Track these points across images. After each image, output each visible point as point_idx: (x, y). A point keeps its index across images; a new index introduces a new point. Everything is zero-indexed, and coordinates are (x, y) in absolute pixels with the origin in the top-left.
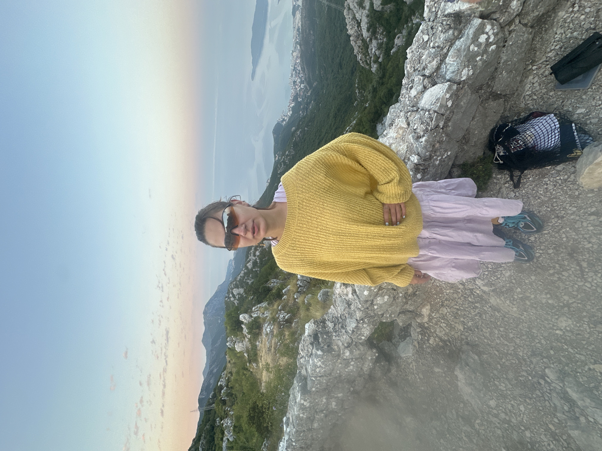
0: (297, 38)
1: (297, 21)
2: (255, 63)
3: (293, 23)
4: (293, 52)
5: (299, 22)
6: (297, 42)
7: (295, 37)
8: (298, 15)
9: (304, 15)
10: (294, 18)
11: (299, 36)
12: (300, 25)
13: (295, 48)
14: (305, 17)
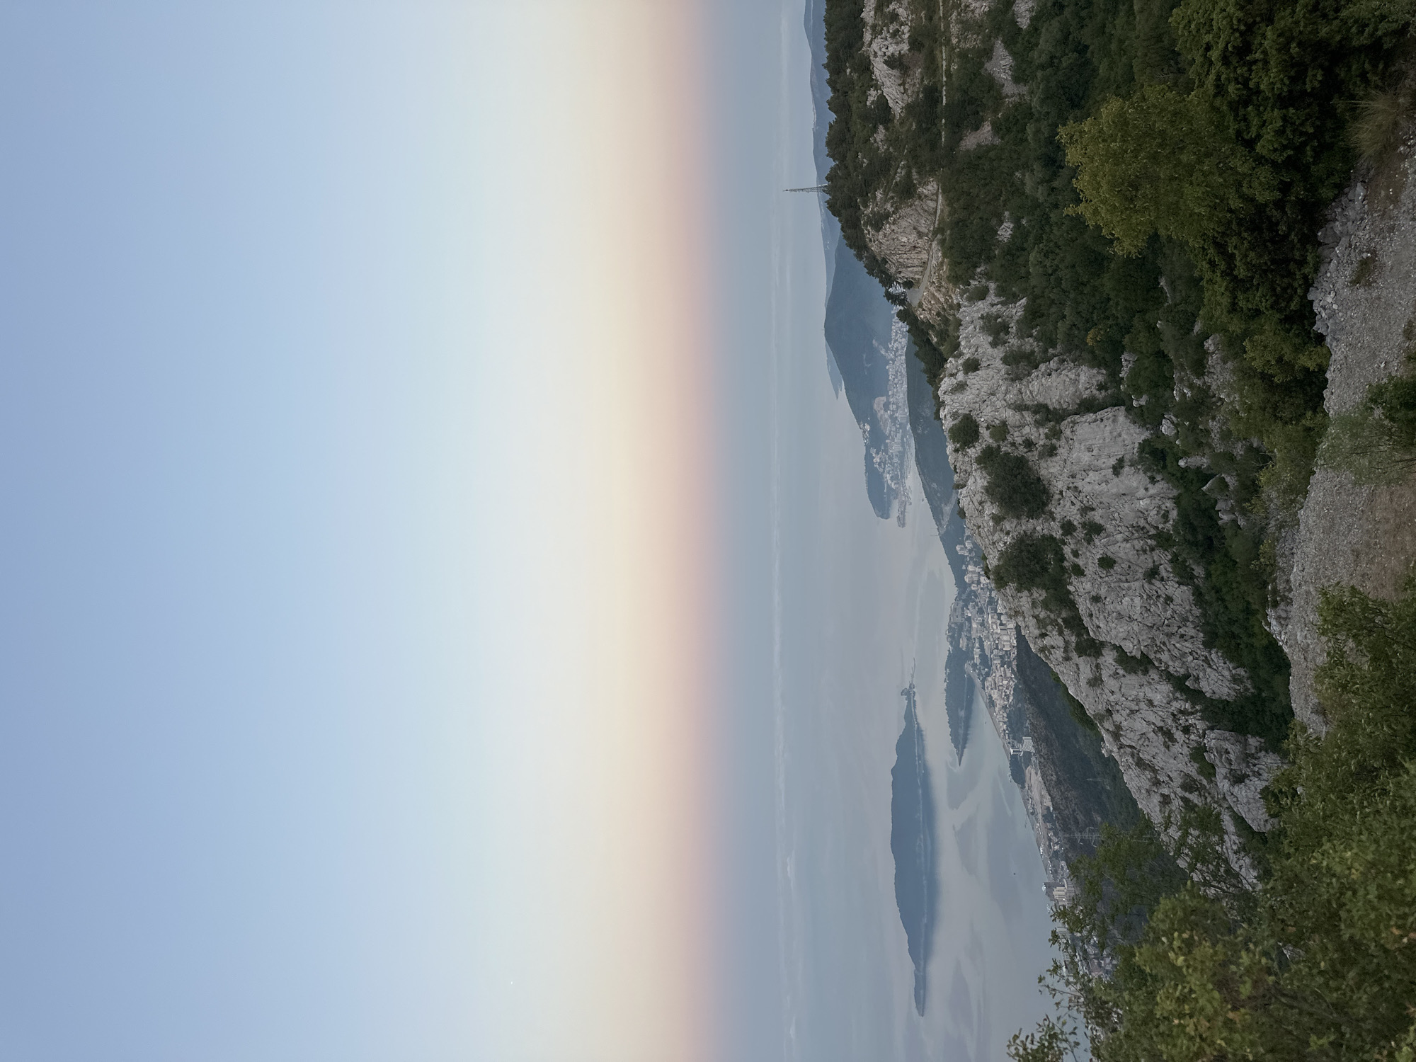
0: (1050, 840)
1: (1036, 794)
2: (920, 948)
3: (1025, 802)
4: (1050, 887)
5: (1042, 796)
6: (1056, 852)
7: (1044, 842)
8: (1034, 777)
9: (1054, 778)
10: (1023, 787)
11: (1056, 834)
12: (1048, 803)
13: (1055, 872)
14: (1059, 783)
